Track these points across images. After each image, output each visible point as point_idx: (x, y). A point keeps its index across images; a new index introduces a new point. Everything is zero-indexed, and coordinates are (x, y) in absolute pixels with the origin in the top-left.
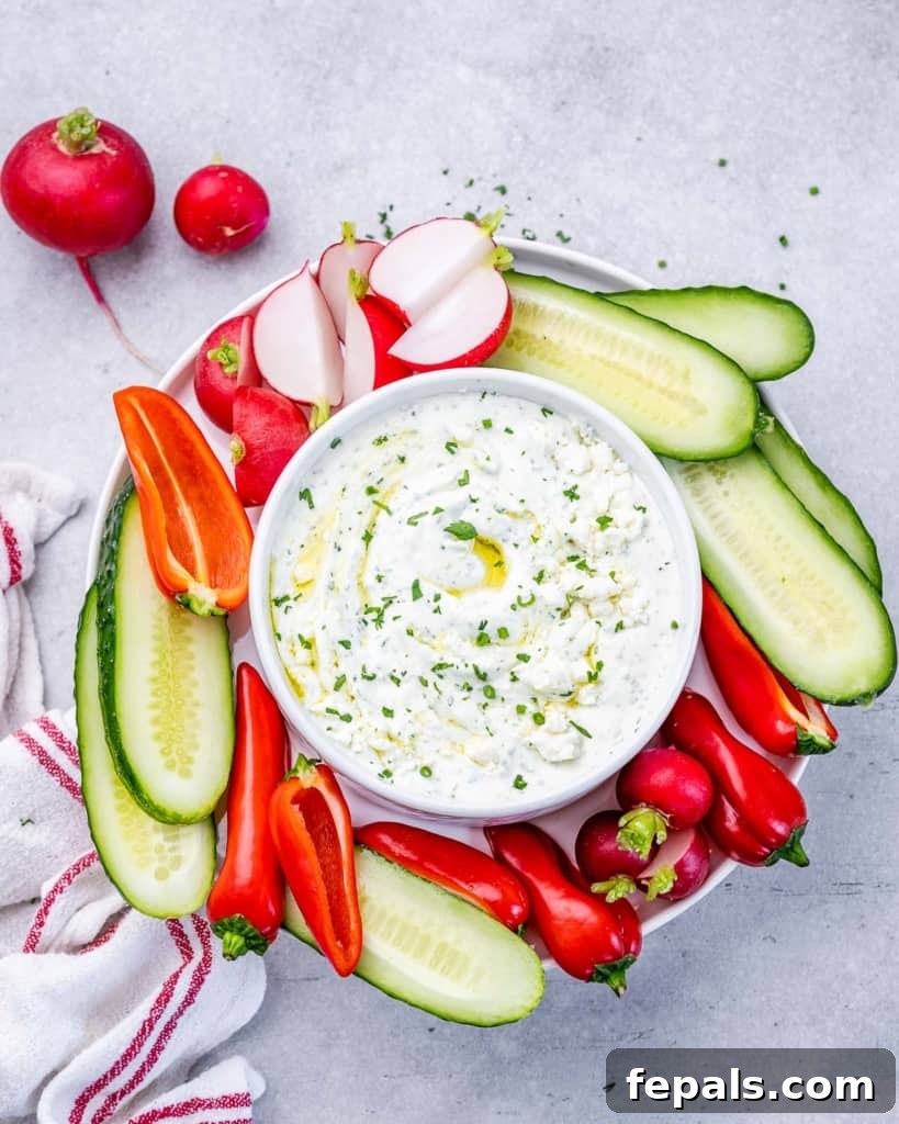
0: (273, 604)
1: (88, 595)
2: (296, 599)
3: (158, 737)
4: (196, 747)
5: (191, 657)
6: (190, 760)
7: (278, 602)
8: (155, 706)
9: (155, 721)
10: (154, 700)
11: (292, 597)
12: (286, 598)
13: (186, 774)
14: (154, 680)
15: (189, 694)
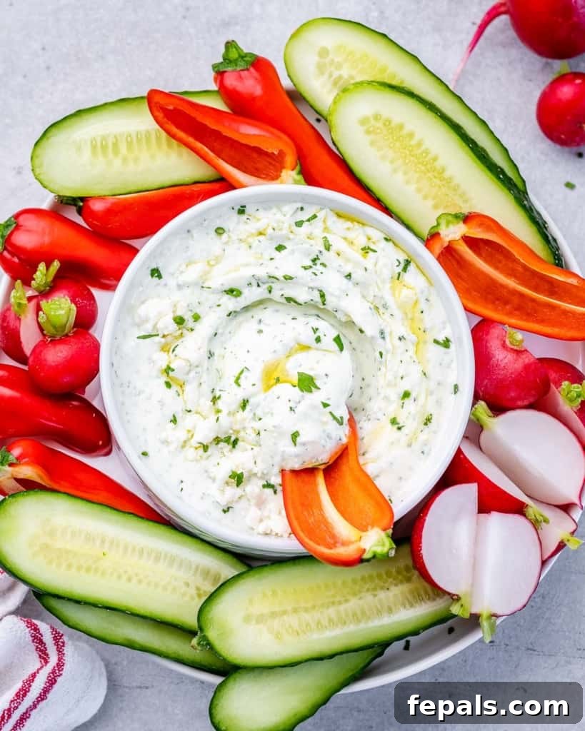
0: (409, 259)
1: (524, 181)
2: (399, 274)
3: (401, 127)
4: (372, 143)
5: (425, 197)
6: (368, 132)
7: (408, 262)
8: (419, 144)
9: (411, 135)
10: (423, 147)
11: (402, 273)
12: (405, 269)
13: (364, 121)
14: (435, 159)
15: (405, 173)
